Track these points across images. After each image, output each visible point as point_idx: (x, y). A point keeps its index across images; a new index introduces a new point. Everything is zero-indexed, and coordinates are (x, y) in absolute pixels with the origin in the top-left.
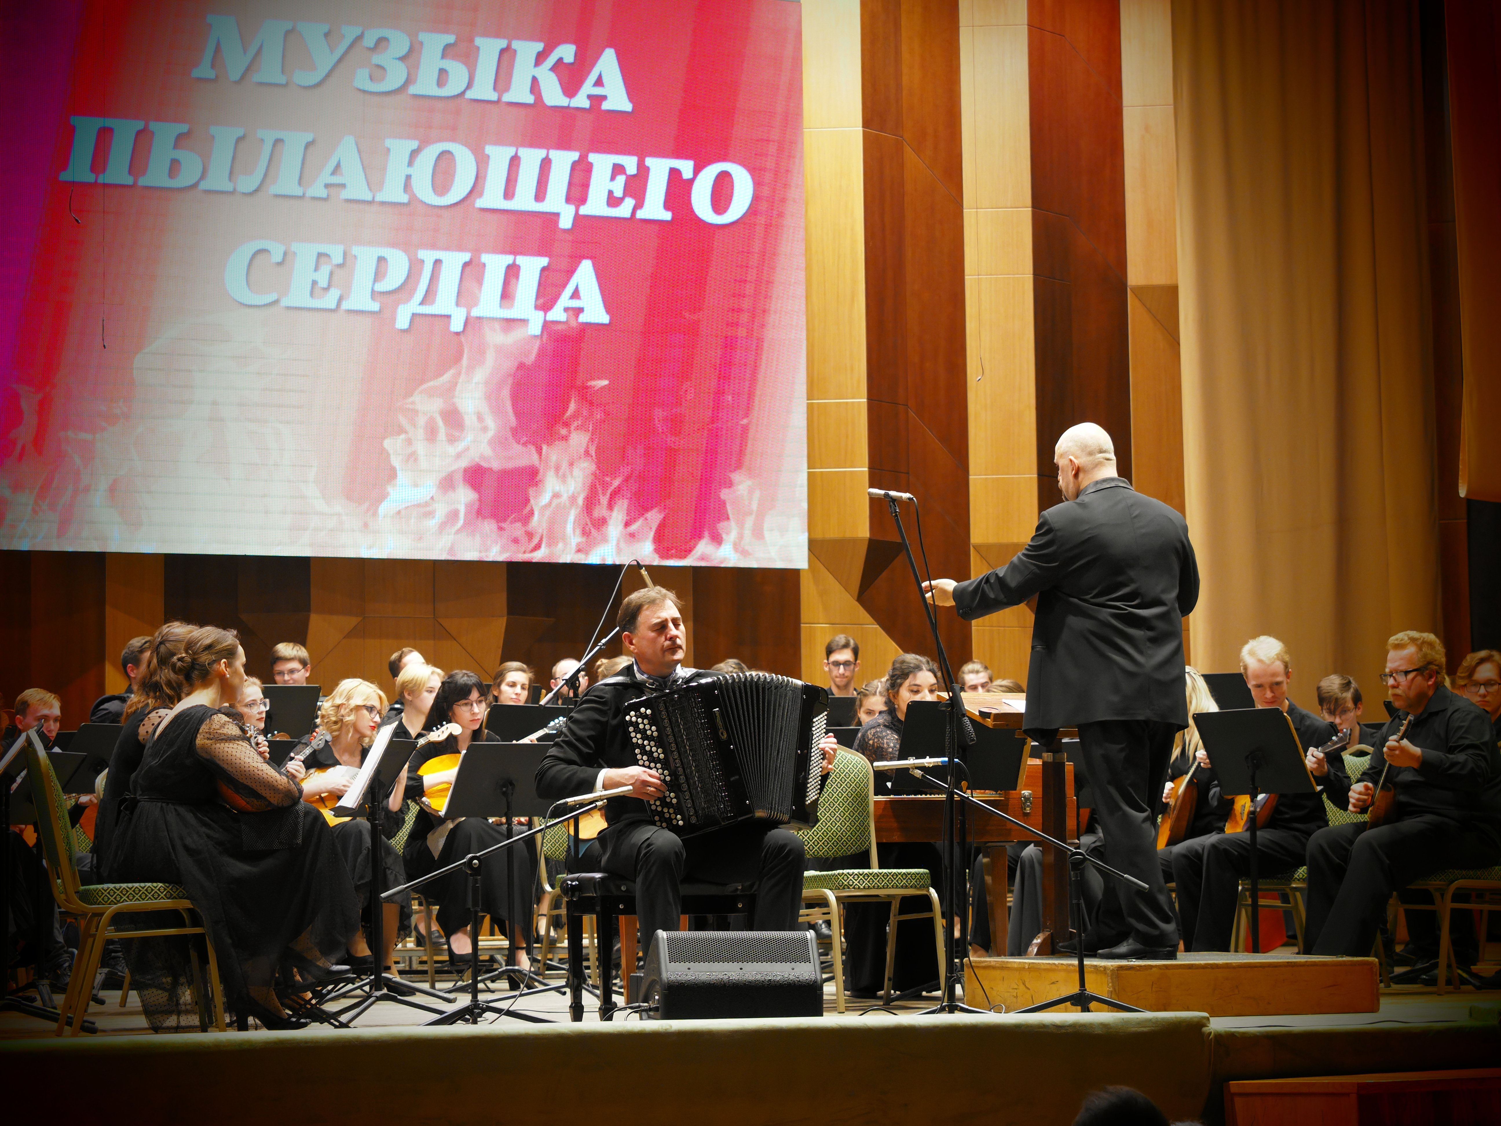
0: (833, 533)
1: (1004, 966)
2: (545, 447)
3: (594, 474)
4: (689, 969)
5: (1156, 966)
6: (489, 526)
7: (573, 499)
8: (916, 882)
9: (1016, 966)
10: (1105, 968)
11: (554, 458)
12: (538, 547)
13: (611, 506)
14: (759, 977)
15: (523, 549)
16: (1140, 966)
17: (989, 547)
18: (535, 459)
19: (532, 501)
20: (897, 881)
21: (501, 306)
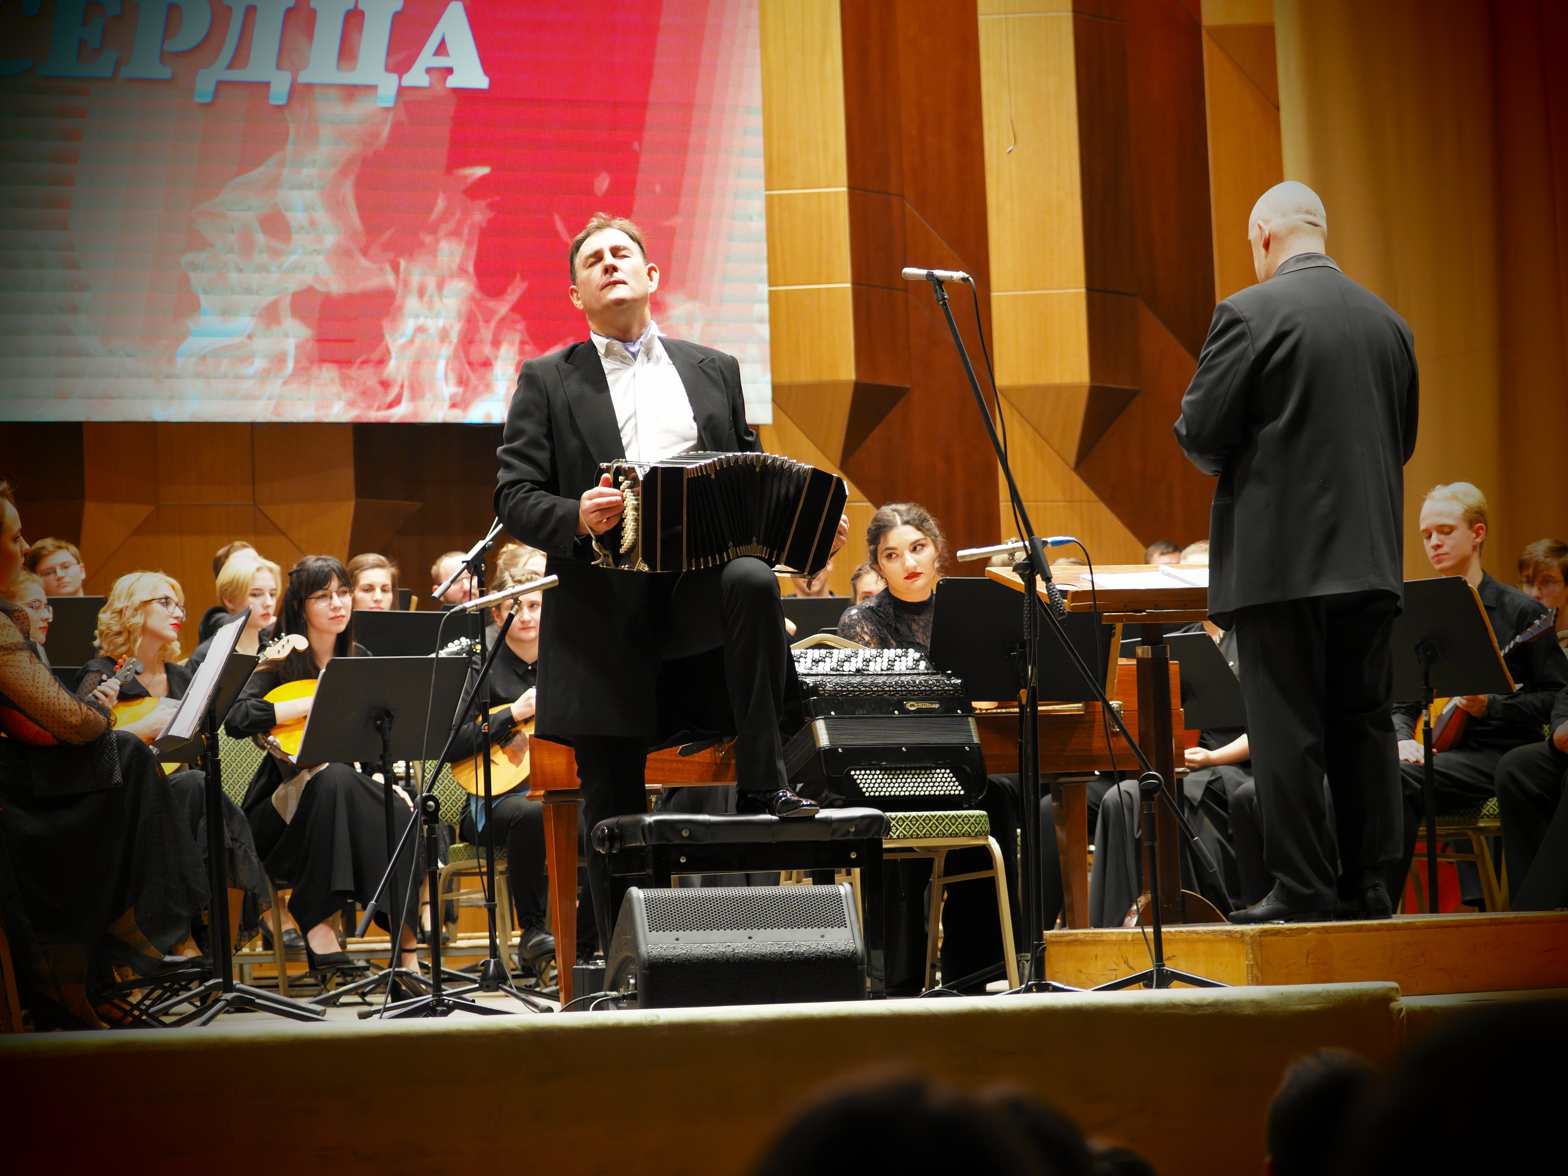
0: (804, 376)
1: (1097, 939)
2: (403, 264)
3: (473, 299)
4: (677, 939)
5: (1312, 929)
6: (328, 373)
7: (444, 335)
8: (970, 827)
9: (1114, 938)
10: (1242, 934)
11: (415, 280)
12: (397, 401)
13: (496, 343)
14: (776, 949)
15: (377, 404)
16: (1291, 930)
17: (1020, 391)
18: (390, 279)
19: (388, 338)
20: (944, 827)
21: (339, 68)
